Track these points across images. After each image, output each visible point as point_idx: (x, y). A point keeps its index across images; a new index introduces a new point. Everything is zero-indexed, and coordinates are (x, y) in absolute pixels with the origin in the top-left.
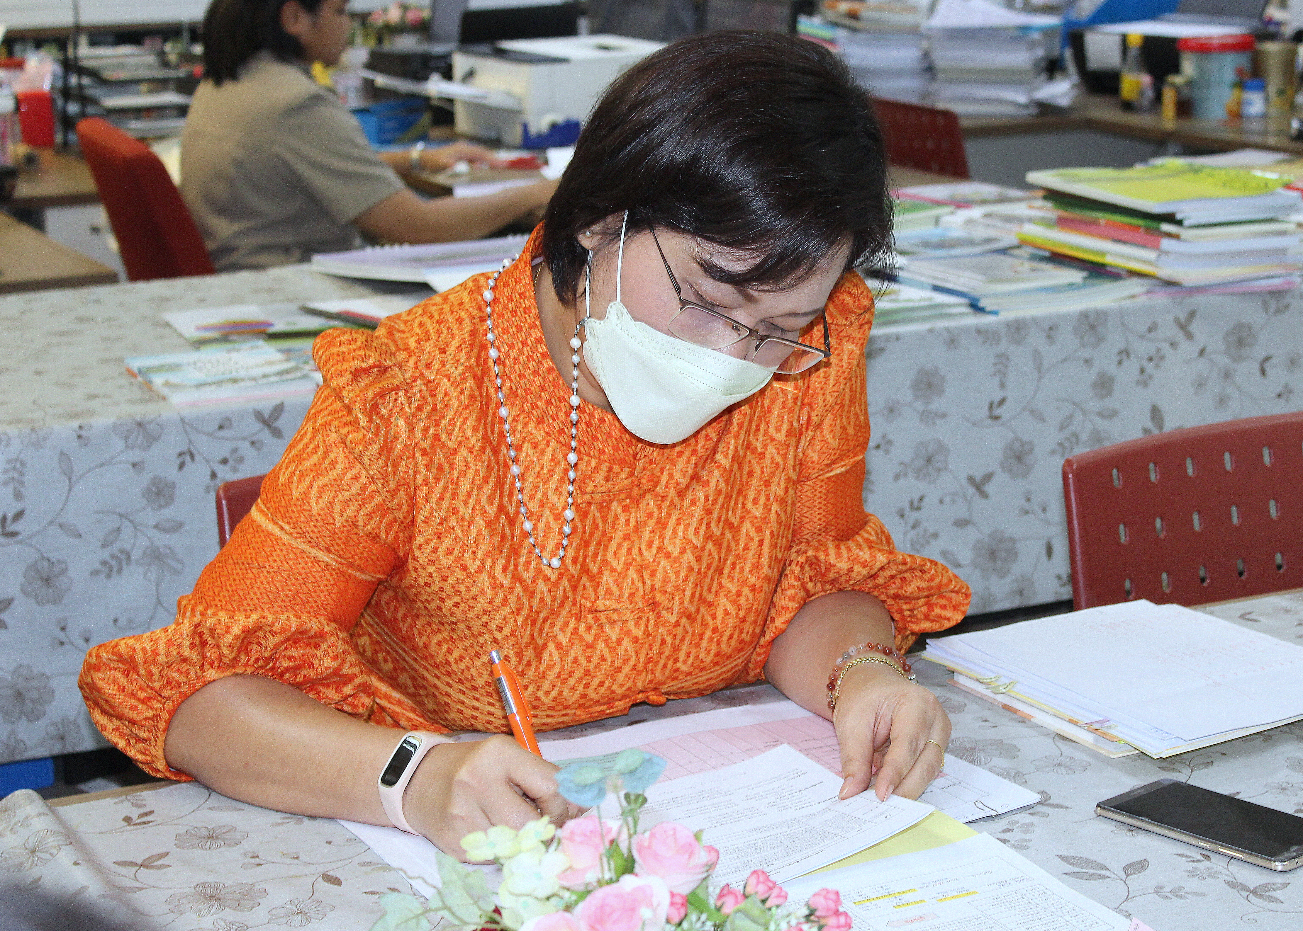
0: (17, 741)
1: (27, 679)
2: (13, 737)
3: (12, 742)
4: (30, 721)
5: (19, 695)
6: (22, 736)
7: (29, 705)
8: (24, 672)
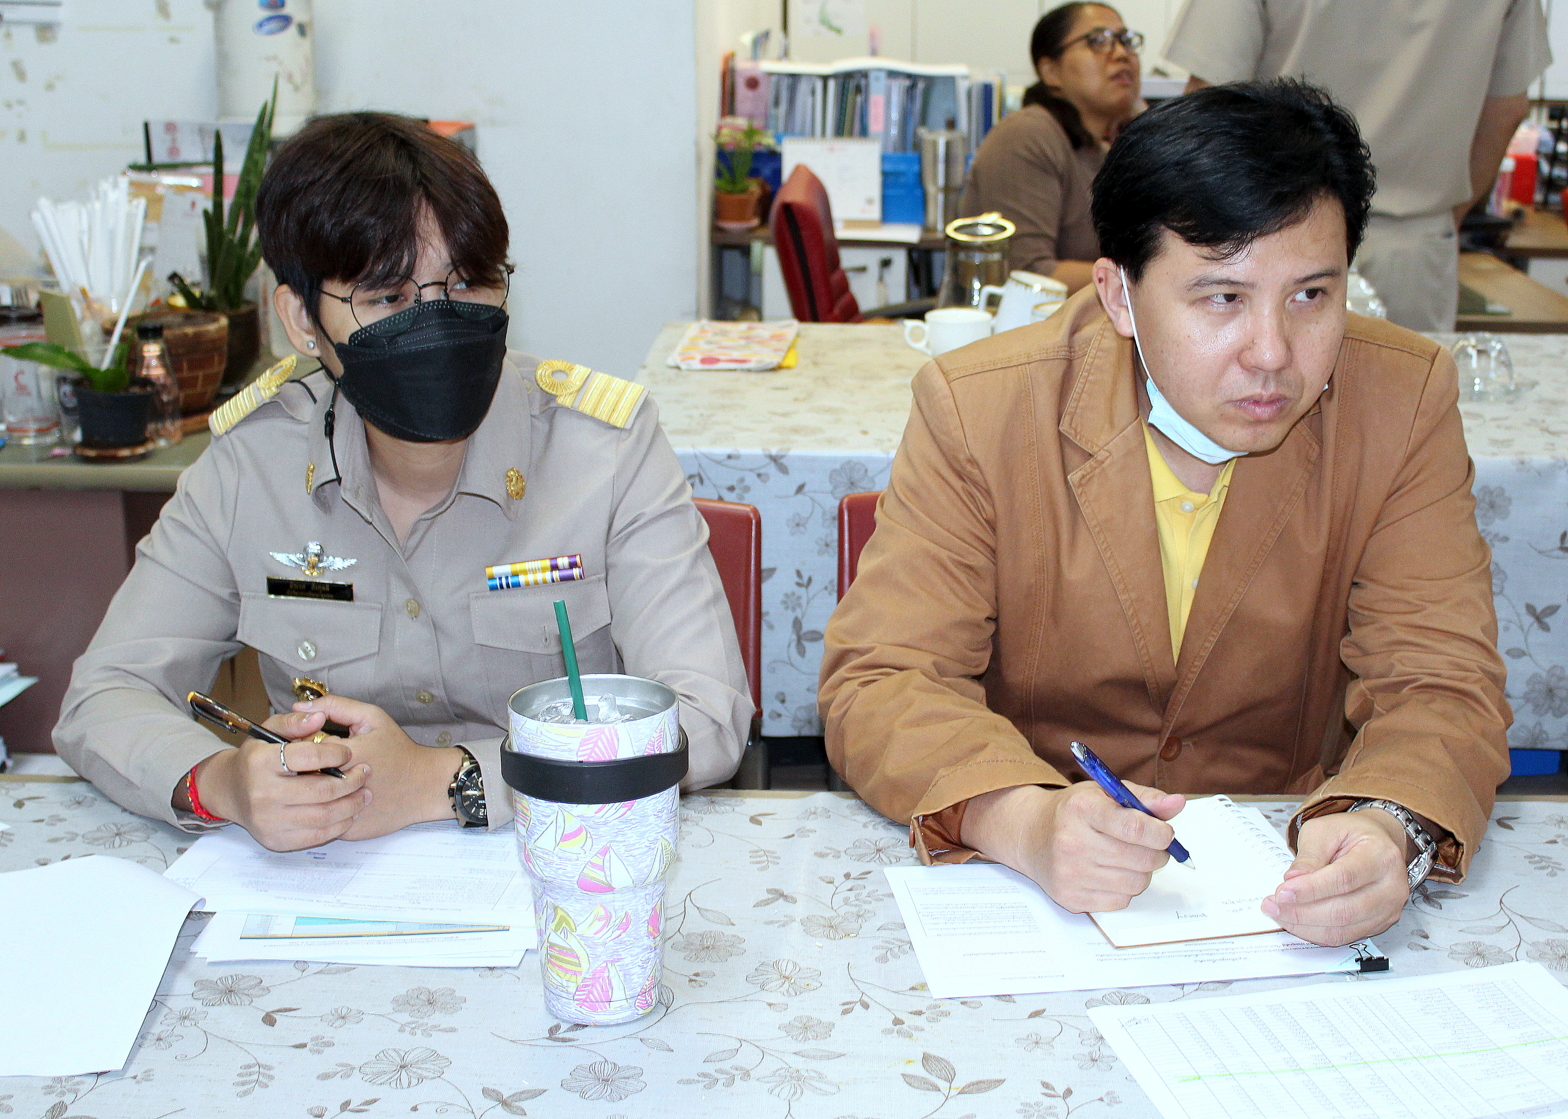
0: (1542, 732)
1: (1560, 679)
2: (1538, 727)
3: (1537, 731)
4: (1555, 715)
5: (1550, 691)
6: (1546, 727)
7: (1557, 702)
8: (1558, 672)
